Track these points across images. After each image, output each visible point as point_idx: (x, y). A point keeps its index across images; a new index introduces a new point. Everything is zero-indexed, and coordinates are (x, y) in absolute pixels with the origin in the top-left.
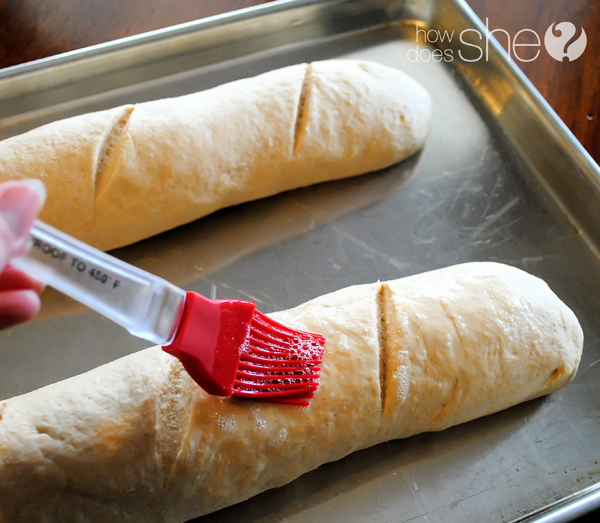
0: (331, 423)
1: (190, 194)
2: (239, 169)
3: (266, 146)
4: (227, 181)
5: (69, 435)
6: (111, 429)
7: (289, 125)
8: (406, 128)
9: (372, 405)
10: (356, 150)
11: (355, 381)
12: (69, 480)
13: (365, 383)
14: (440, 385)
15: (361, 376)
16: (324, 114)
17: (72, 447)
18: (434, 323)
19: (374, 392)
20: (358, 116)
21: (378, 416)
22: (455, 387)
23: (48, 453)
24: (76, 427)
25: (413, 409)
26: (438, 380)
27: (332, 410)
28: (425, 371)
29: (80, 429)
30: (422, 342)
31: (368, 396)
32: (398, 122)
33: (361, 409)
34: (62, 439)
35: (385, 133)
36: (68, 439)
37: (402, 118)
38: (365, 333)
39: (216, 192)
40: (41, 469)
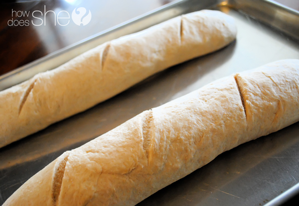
0: (223, 126)
1: (140, 62)
2: (159, 51)
3: (169, 41)
4: (155, 57)
5: (101, 150)
6: (120, 143)
7: (177, 33)
8: (226, 28)
9: (241, 116)
10: (208, 39)
11: (231, 106)
12: (102, 168)
13: (236, 106)
14: (271, 103)
15: (233, 104)
16: (190, 28)
17: (103, 154)
18: (260, 80)
19: (241, 110)
20: (205, 26)
21: (245, 121)
22: (279, 104)
23: (92, 159)
24: (104, 146)
25: (261, 116)
26: (269, 101)
27: (222, 119)
28: (262, 99)
29: (105, 147)
30: (257, 87)
31: (238, 112)
32: (222, 26)
33: (236, 118)
34: (98, 152)
35: (218, 31)
36: (100, 151)
37: (224, 25)
38: (232, 88)
39: (151, 61)
40: (89, 165)
